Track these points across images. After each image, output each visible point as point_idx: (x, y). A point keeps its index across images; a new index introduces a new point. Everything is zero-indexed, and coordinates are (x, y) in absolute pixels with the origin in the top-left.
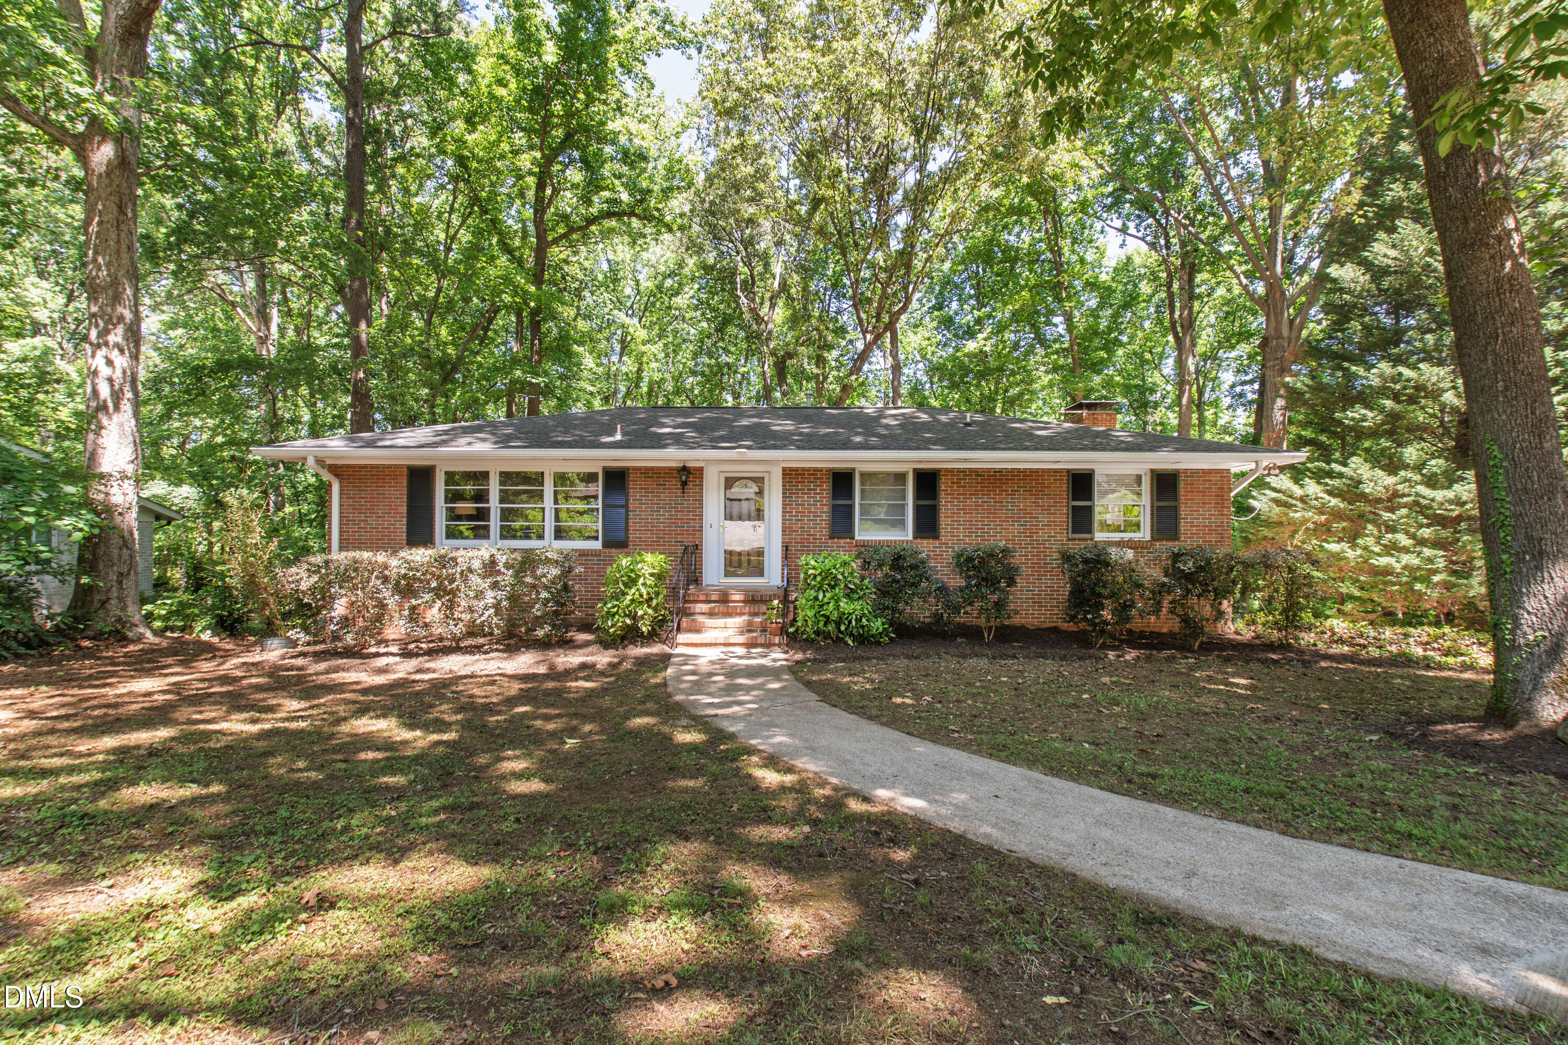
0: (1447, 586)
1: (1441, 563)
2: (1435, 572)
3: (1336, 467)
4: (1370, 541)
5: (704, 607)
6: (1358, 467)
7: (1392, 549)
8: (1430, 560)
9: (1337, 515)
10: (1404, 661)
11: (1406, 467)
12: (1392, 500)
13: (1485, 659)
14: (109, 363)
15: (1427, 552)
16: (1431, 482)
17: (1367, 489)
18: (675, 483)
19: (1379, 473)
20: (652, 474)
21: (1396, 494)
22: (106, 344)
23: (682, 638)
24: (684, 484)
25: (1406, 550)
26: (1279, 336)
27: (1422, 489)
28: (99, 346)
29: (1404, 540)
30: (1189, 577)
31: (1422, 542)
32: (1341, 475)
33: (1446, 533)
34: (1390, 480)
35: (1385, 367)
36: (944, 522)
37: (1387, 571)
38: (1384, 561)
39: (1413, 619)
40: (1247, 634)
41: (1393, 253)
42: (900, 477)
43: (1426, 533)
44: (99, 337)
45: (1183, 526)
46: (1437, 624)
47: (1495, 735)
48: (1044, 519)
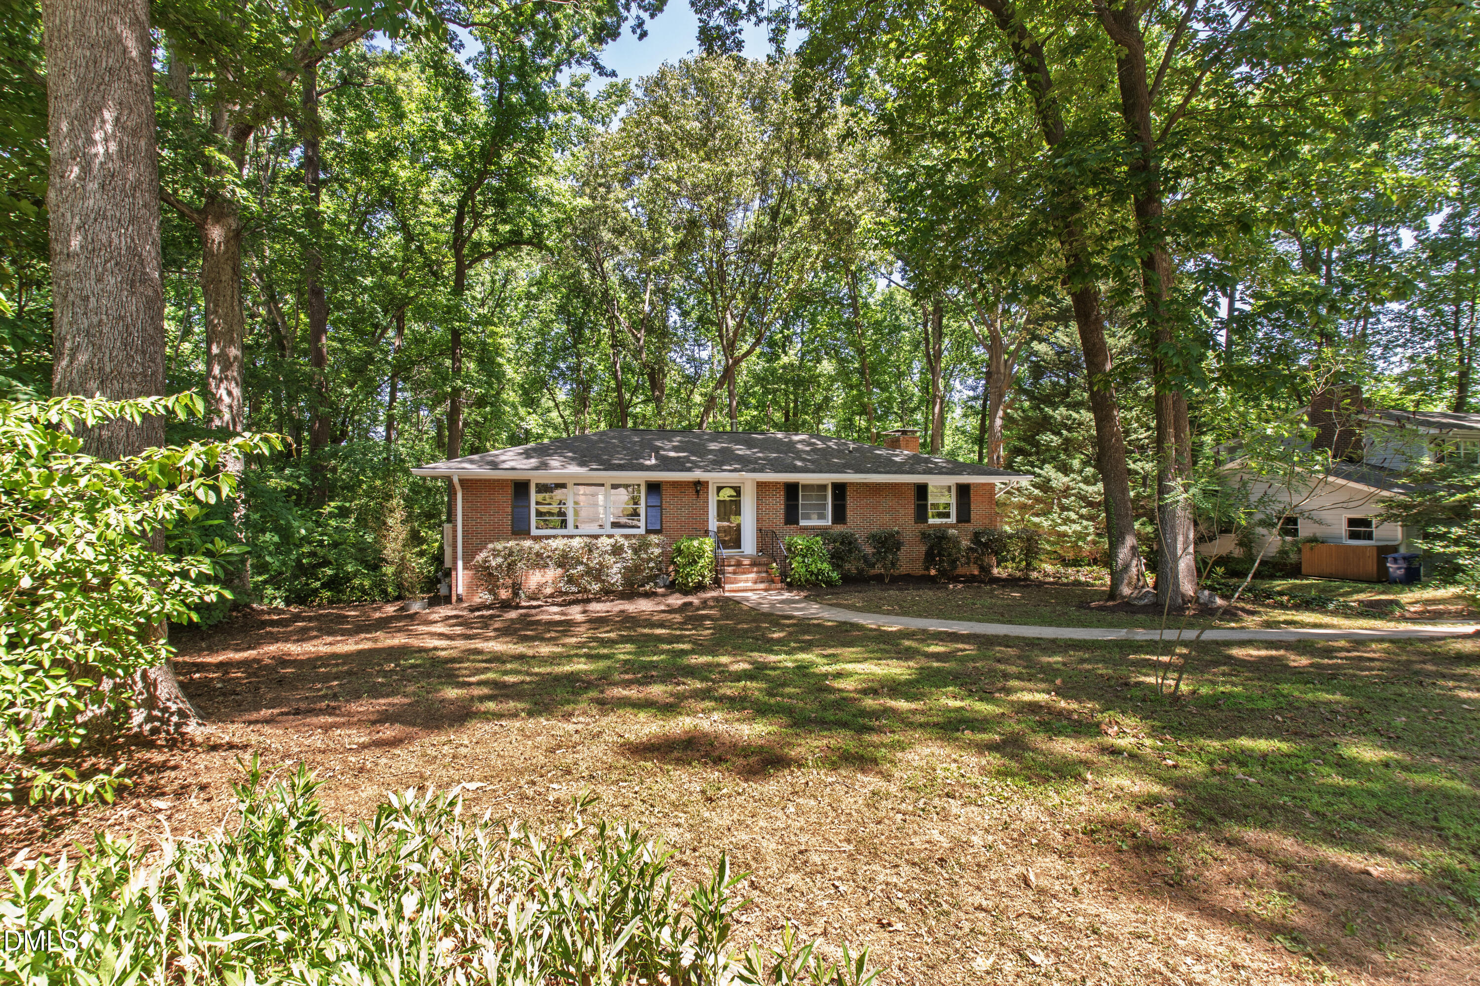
0: (1094, 543)
1: (1091, 530)
2: (1088, 534)
3: (1037, 470)
4: (1055, 516)
5: (731, 569)
6: (1049, 470)
7: (1067, 521)
8: (1086, 528)
9: (1037, 500)
10: (1077, 583)
11: (1073, 471)
12: (1066, 491)
13: (1108, 580)
14: (230, 393)
15: (1085, 523)
16: (1086, 481)
17: (1054, 484)
18: (691, 491)
19: (1060, 474)
20: (675, 484)
21: (1068, 488)
22: (226, 378)
23: (728, 587)
24: (697, 492)
25: (1074, 522)
26: (998, 372)
27: (1081, 485)
28: (221, 380)
29: (1073, 516)
30: (986, 545)
31: (1082, 517)
32: (1039, 475)
33: (1094, 511)
34: (1066, 479)
35: (1062, 410)
36: (849, 514)
37: (1065, 535)
38: (1062, 528)
39: (1076, 563)
40: (1004, 575)
41: (1067, 340)
42: (823, 487)
43: (1084, 511)
44: (221, 371)
45: (973, 515)
46: (1089, 565)
47: (1110, 603)
48: (902, 511)
